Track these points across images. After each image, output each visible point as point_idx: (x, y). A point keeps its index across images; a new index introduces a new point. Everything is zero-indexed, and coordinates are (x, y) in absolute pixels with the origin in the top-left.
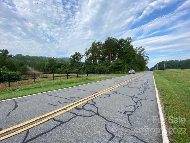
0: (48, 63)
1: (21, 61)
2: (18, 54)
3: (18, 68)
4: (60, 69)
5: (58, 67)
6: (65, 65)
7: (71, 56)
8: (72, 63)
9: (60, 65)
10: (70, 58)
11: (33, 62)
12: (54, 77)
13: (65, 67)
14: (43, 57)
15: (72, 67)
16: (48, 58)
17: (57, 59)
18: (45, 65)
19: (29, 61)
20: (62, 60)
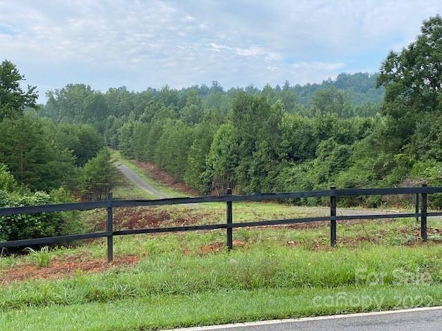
0: (228, 126)
1: (85, 126)
2: (70, 86)
3: (64, 169)
4: (308, 173)
5: (290, 156)
6: (342, 139)
7: (392, 56)
8: (396, 115)
9: (311, 139)
10: (382, 79)
11: (145, 125)
12: (229, 227)
13: (344, 152)
14: (203, 91)
15: (399, 149)
16: (232, 92)
17: (290, 96)
18: (213, 145)
19: (127, 125)
20: (325, 96)
